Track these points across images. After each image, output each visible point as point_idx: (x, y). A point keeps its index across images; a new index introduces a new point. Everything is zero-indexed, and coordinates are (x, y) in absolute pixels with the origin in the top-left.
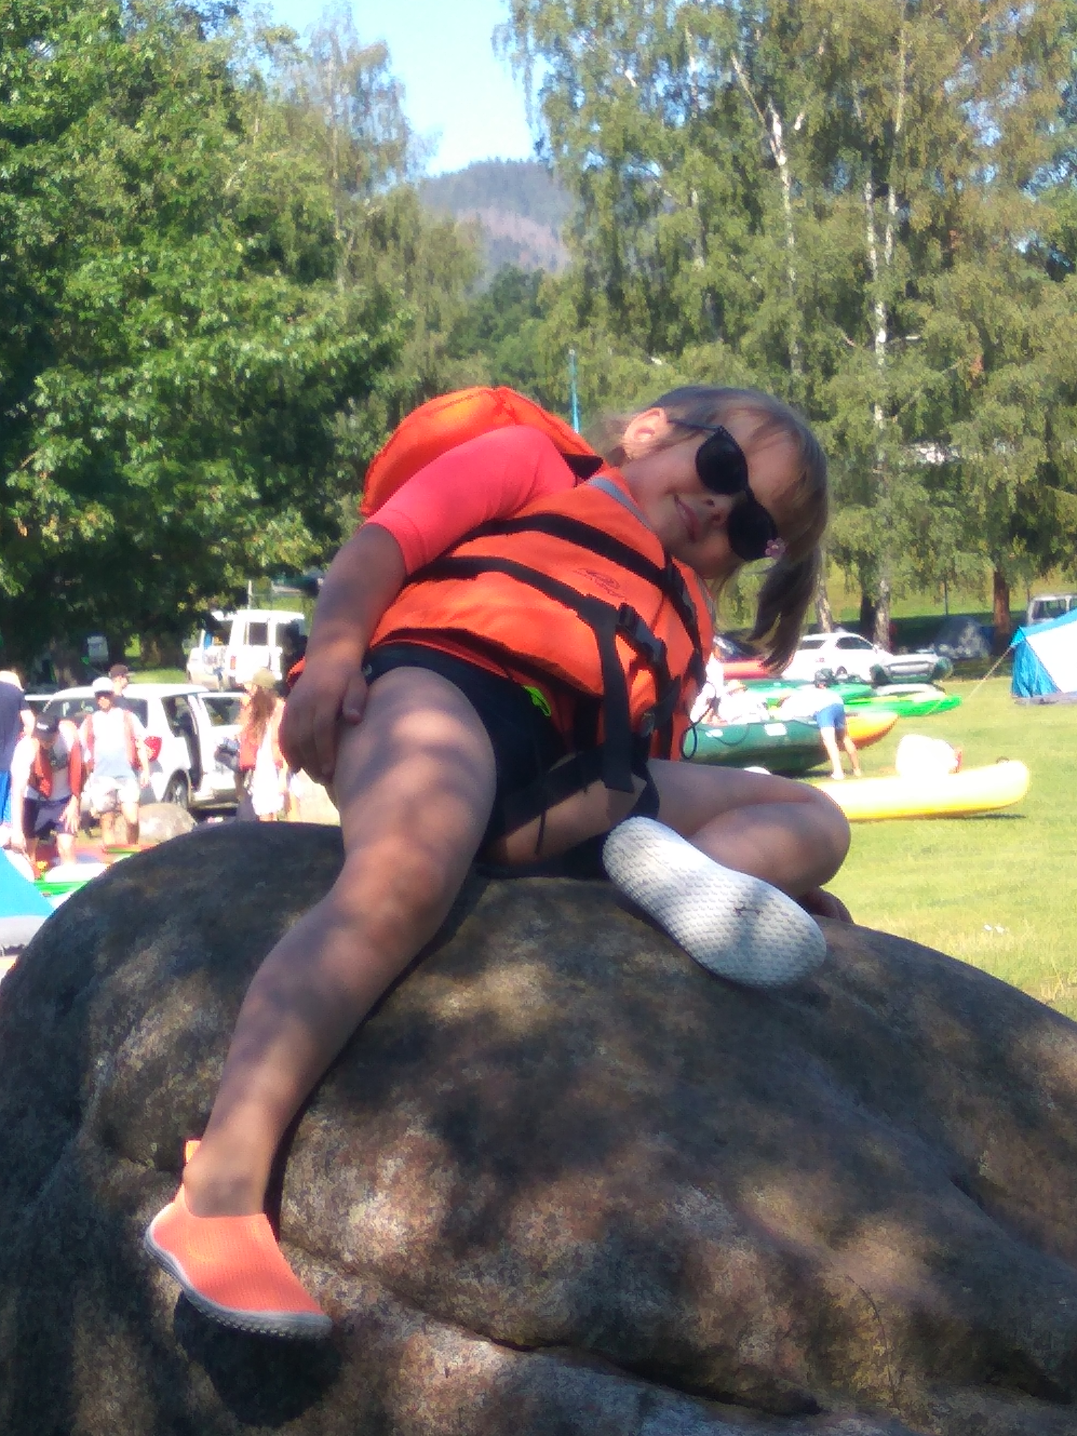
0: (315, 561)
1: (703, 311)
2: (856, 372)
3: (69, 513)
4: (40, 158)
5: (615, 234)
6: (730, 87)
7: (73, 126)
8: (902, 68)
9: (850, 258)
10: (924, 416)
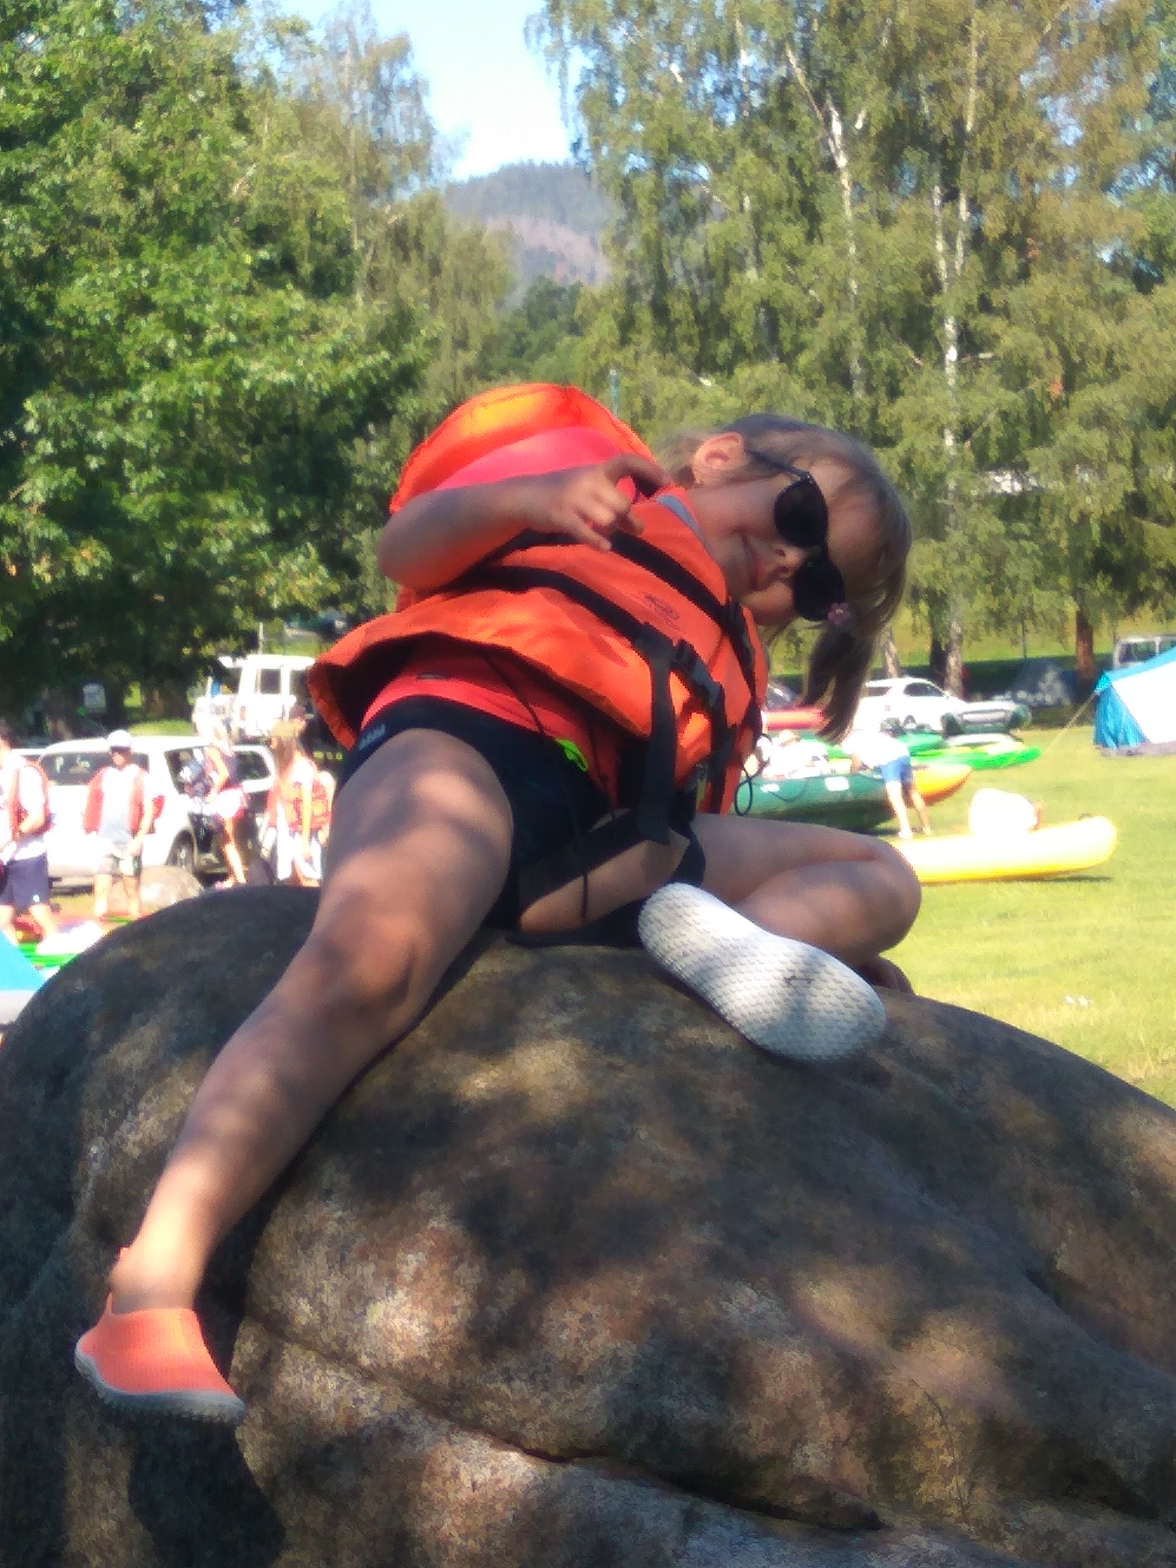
0: (332, 601)
1: (757, 328)
2: (925, 393)
3: (63, 550)
4: (29, 161)
5: (659, 244)
6: (785, 82)
7: (65, 127)
8: (974, 61)
9: (916, 269)
10: (999, 441)
